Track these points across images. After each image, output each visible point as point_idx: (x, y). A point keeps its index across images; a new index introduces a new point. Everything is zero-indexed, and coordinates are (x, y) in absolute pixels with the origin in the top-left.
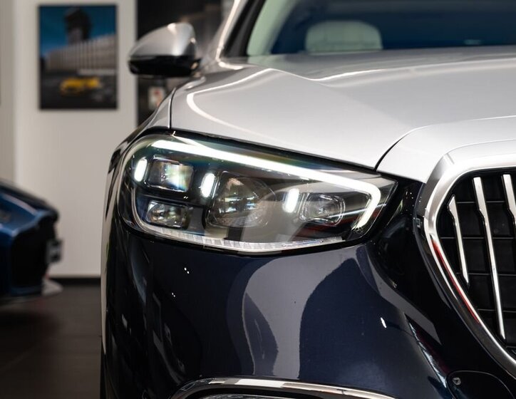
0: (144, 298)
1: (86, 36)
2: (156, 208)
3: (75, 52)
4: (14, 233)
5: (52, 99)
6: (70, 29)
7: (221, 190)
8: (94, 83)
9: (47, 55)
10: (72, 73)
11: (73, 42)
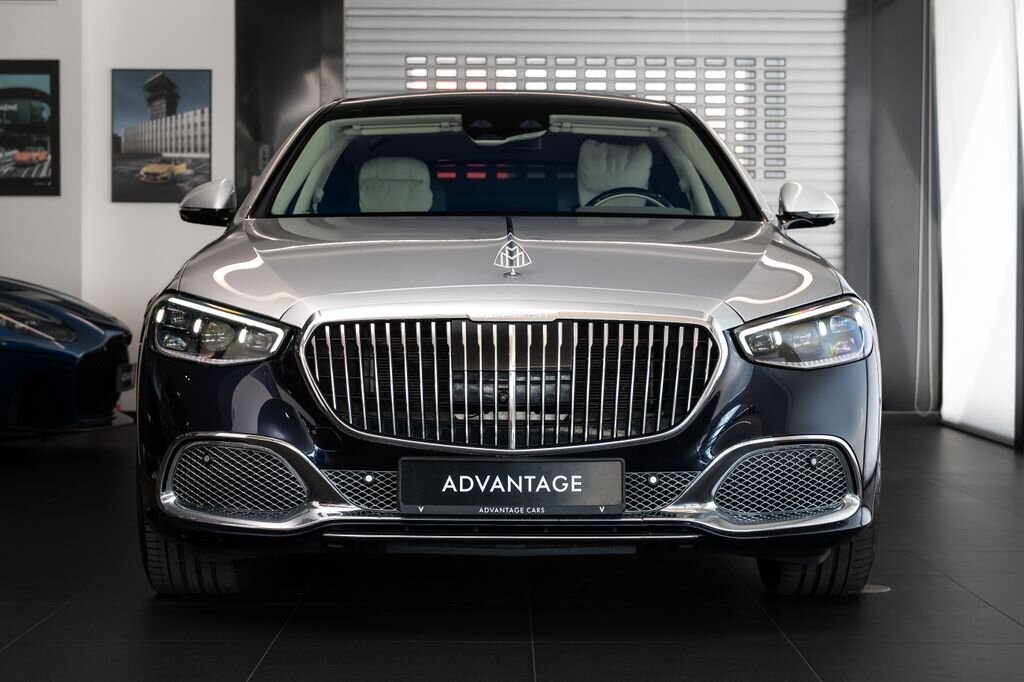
0: (159, 396)
1: (171, 111)
2: (169, 339)
3: (157, 130)
4: (80, 356)
5: (128, 188)
6: (150, 101)
7: (204, 328)
8: (182, 169)
9: (121, 133)
10: (154, 156)
11: (153, 117)
